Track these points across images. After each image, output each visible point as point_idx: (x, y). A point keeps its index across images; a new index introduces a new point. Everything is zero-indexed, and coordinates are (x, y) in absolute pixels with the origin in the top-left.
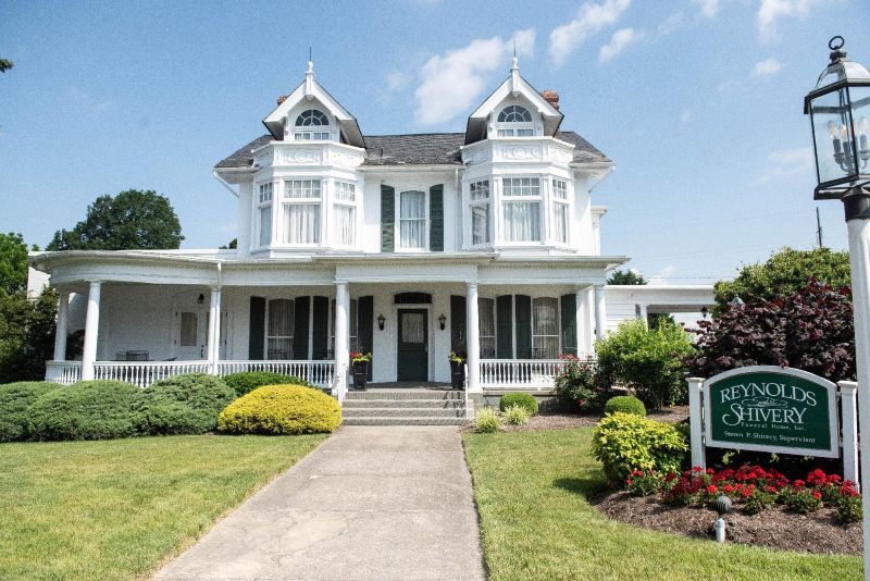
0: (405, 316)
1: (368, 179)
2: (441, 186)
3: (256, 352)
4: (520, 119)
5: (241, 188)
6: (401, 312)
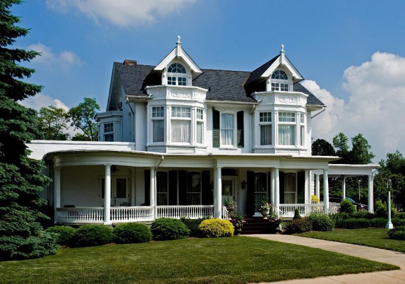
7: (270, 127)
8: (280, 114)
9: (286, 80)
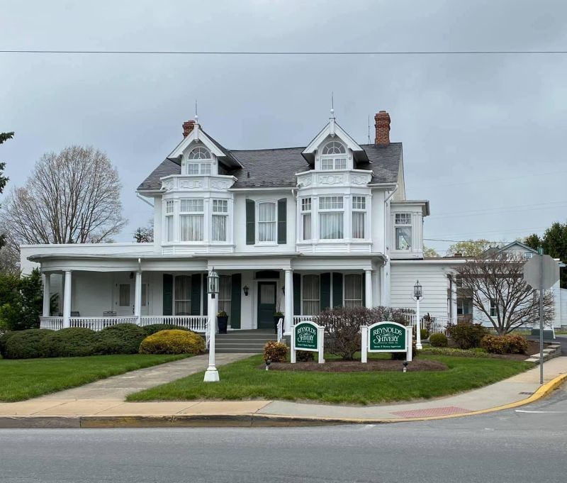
0: (263, 287)
1: (237, 195)
2: (286, 199)
3: (167, 311)
4: (337, 152)
5: (155, 201)
6: (260, 284)
7: (309, 215)
8: (321, 199)
9: (343, 154)
